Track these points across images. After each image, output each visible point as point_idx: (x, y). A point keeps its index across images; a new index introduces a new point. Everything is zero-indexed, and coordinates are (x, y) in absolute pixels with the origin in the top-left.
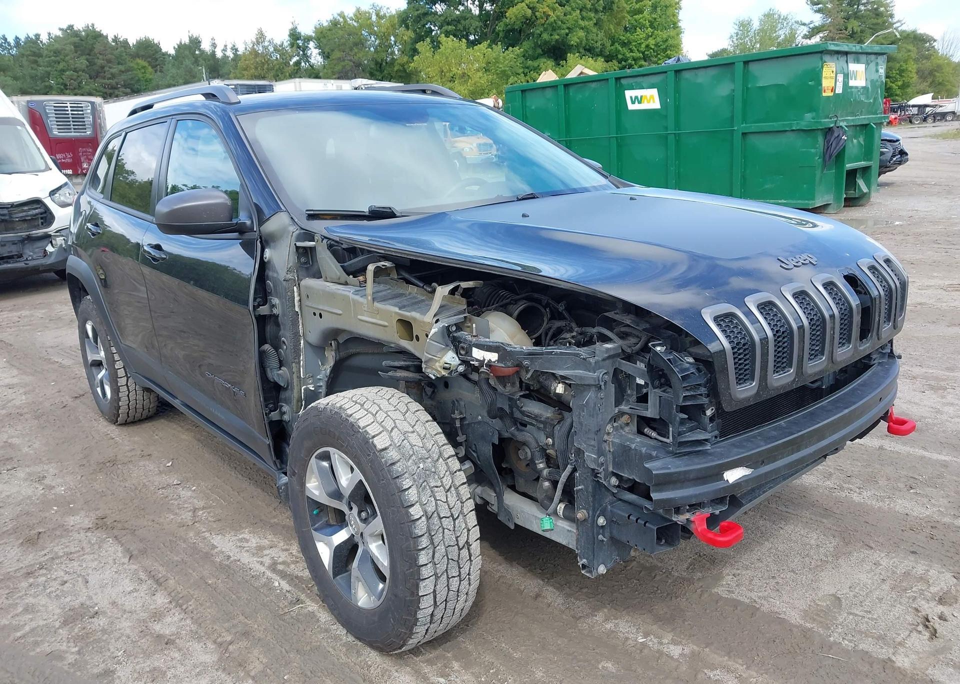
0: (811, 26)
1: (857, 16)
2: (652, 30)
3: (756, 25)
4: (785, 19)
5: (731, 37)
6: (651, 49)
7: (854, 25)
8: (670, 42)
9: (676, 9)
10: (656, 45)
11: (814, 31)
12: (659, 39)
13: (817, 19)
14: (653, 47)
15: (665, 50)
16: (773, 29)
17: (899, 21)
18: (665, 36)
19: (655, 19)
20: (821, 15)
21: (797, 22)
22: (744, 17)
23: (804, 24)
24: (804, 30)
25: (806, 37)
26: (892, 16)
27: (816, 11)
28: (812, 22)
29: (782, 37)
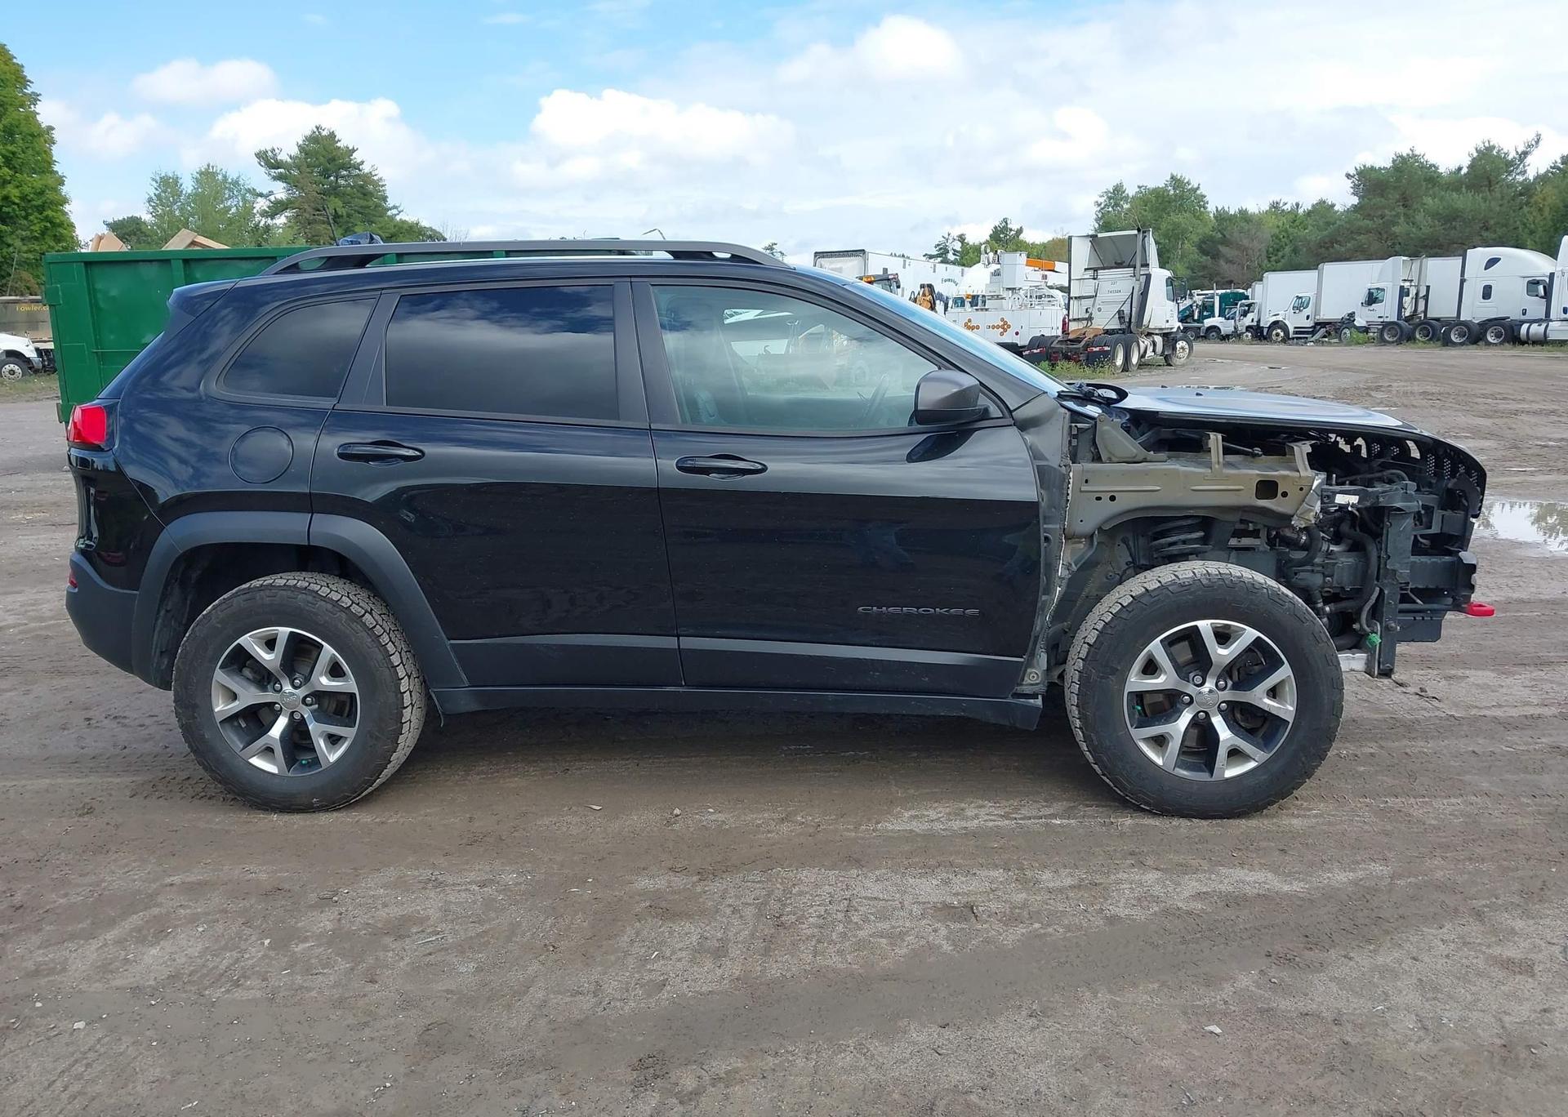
0: (272, 198)
1: (335, 191)
2: (11, 172)
3: (188, 186)
4: (236, 183)
5: (150, 200)
6: (14, 203)
7: (335, 204)
8: (50, 195)
9: (46, 142)
10: (23, 198)
11: (278, 208)
12: (27, 190)
13: (280, 191)
14: (17, 201)
15: (41, 209)
16: (218, 196)
17: (395, 207)
18: (38, 185)
19: (14, 153)
20: (285, 185)
21: (249, 191)
22: (167, 170)
23: (261, 195)
24: (261, 204)
25: (264, 214)
26: (385, 199)
27: (275, 178)
28: (271, 193)
29: (234, 210)
